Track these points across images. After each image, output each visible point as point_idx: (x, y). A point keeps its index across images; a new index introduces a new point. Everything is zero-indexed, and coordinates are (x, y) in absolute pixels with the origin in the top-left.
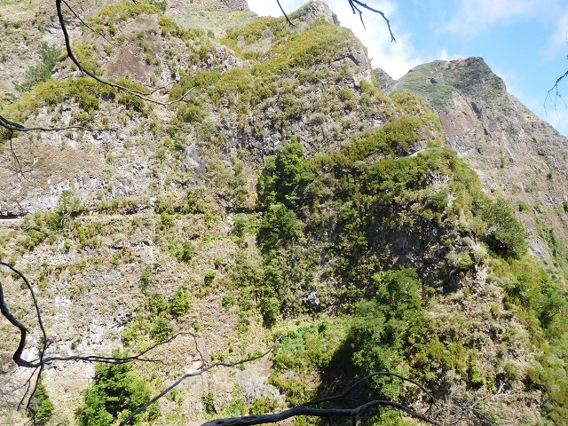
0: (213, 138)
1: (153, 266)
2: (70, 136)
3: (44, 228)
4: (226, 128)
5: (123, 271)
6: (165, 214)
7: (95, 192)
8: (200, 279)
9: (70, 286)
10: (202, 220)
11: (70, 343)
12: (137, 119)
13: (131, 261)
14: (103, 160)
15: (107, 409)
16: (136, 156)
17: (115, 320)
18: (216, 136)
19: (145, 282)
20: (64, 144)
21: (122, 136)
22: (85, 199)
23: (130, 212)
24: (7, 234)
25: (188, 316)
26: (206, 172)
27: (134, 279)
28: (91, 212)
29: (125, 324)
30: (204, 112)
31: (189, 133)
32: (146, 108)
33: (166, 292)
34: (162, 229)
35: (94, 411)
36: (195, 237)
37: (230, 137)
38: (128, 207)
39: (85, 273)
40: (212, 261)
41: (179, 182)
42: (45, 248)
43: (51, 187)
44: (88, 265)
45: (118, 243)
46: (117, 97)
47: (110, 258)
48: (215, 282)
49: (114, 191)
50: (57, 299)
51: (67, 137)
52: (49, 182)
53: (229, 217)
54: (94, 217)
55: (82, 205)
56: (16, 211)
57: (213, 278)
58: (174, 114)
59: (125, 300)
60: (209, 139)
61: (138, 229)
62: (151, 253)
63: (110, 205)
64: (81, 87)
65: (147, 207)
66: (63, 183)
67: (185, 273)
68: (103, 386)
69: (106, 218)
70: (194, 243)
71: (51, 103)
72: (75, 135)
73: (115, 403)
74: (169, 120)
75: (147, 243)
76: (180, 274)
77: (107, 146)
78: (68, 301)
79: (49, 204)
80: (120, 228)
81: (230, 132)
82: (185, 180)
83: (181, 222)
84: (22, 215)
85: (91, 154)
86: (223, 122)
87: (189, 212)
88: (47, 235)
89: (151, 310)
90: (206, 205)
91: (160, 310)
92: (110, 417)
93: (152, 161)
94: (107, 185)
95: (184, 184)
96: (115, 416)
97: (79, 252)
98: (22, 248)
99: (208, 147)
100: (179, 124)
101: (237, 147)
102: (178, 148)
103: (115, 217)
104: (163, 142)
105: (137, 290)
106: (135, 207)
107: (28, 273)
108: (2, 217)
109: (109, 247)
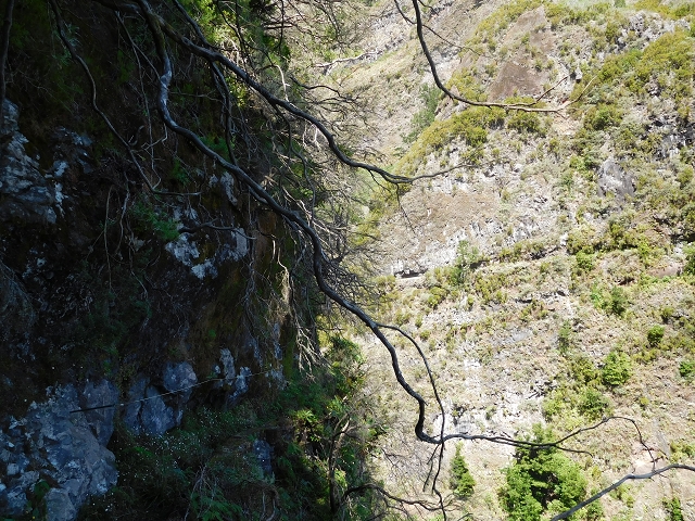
0: (639, 142)
1: (572, 322)
2: (460, 180)
3: (445, 284)
4: (658, 124)
5: (536, 329)
6: (582, 254)
7: (494, 238)
8: (641, 338)
9: (477, 348)
10: (636, 257)
11: (484, 412)
12: (532, 142)
13: (544, 317)
14: (498, 198)
15: (534, 495)
16: (537, 187)
17: (532, 388)
18: (644, 139)
19: (564, 342)
20: (455, 189)
21: (518, 166)
22: (483, 247)
23: (536, 257)
24: (411, 294)
25: (628, 387)
26: (634, 191)
27: (550, 339)
28: (491, 262)
29: (544, 394)
30: (621, 110)
31: (602, 143)
32: (542, 126)
33: (596, 356)
34: (579, 274)
35: (518, 495)
36: (627, 281)
37: (666, 136)
38: (533, 250)
39: (492, 332)
40: (657, 313)
41: (596, 211)
42: (447, 306)
43: (448, 239)
44: (494, 322)
45: (525, 295)
46: (506, 121)
47: (519, 314)
48: (664, 342)
49: (515, 233)
50: (466, 361)
51: (458, 180)
52: (444, 234)
53: (676, 249)
54: (495, 267)
55: (480, 254)
56: (417, 269)
57: (661, 336)
58: (579, 124)
59: (541, 365)
60: (633, 146)
61: (549, 277)
62: (568, 305)
63: (511, 250)
64: (466, 121)
65: (557, 249)
66: (458, 233)
67: (617, 329)
68: (527, 467)
69: (509, 267)
70: (626, 289)
71: (438, 147)
72: (465, 176)
73: (543, 489)
74: (574, 133)
75: (562, 294)
76: (610, 332)
77: (501, 182)
78: (477, 364)
79: (443, 258)
80: (526, 277)
81: (665, 129)
82: (604, 206)
83: (604, 262)
84: (423, 272)
85: (484, 195)
86: (653, 116)
87: (615, 248)
88: (448, 292)
89: (575, 378)
90: (639, 235)
91: (588, 379)
92: (538, 505)
93: (557, 189)
94: (506, 228)
95: (604, 211)
96: (545, 505)
97: (483, 309)
98: (426, 307)
99: (633, 156)
100: (587, 135)
101: (680, 146)
102: (590, 166)
103: (520, 264)
104: (568, 163)
105: (555, 353)
106: (541, 249)
107: (434, 333)
108: (405, 276)
109: (516, 301)
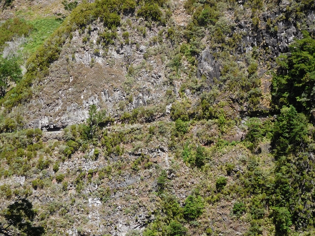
0: (227, 39)
1: (168, 172)
2: (97, 54)
3: (78, 139)
4: (241, 27)
5: (142, 176)
6: (179, 120)
7: (118, 104)
8: (211, 185)
9: (99, 189)
10: (216, 126)
12: (155, 29)
13: (149, 167)
14: (125, 72)
16: (154, 66)
17: (137, 221)
18: (230, 36)
19: (161, 187)
20: (93, 62)
21: (142, 47)
22: (111, 111)
23: (148, 121)
24: (52, 144)
25: (200, 221)
26: (219, 75)
27: (152, 183)
28: (115, 122)
29: (145, 225)
30: (217, 12)
31: (203, 36)
32: (163, 17)
33: (181, 197)
34: (177, 136)
36: (209, 143)
37: (244, 37)
38: (146, 116)
39: (111, 177)
40: (224, 168)
41: (193, 89)
42: (79, 156)
43: (84, 102)
44: (113, 170)
45: (137, 150)
46: (136, 10)
47: (132, 165)
48: (226, 189)
49: (134, 101)
50: (90, 200)
51: (96, 55)
52: (82, 97)
53: (243, 122)
55: (107, 116)
56: (59, 124)
57: (225, 184)
58: (190, 17)
59: (144, 203)
60: (223, 41)
61: (154, 137)
62: (166, 159)
63: (131, 114)
64: (105, 7)
65: (164, 115)
66: (93, 98)
67: (198, 179)
69: (128, 127)
70: (207, 149)
71: (82, 26)
72: (101, 52)
74: (186, 25)
75: (162, 150)
76: (192, 180)
77: (128, 60)
78: (99, 202)
79: (83, 116)
80: (139, 137)
81: (244, 31)
82: (199, 85)
83: (196, 128)
84: (63, 127)
85: (115, 68)
86: (237, 20)
87: (203, 118)
88: (80, 145)
89: (166, 213)
90: (219, 110)
91: (174, 214)
93: (169, 69)
95: (199, 89)
97: (106, 159)
98: (63, 156)
99: (222, 49)
100: (194, 28)
101: (253, 45)
102: (193, 53)
103: (135, 126)
104: (179, 48)
105: (154, 195)
106: (152, 115)
107: (67, 176)
108: (50, 130)
109: (130, 154)
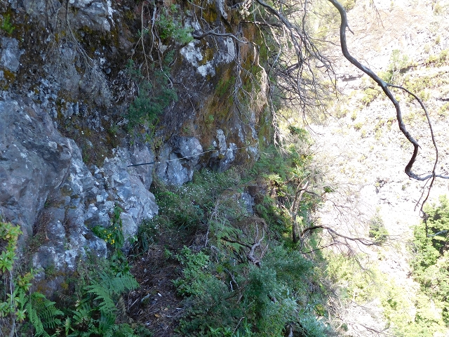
11: (400, 185)
15: (434, 245)
35: (422, 245)
54: (422, 72)
68: (430, 225)
73: (442, 242)
92: (437, 253)
94: (434, 38)
96: (442, 253)
